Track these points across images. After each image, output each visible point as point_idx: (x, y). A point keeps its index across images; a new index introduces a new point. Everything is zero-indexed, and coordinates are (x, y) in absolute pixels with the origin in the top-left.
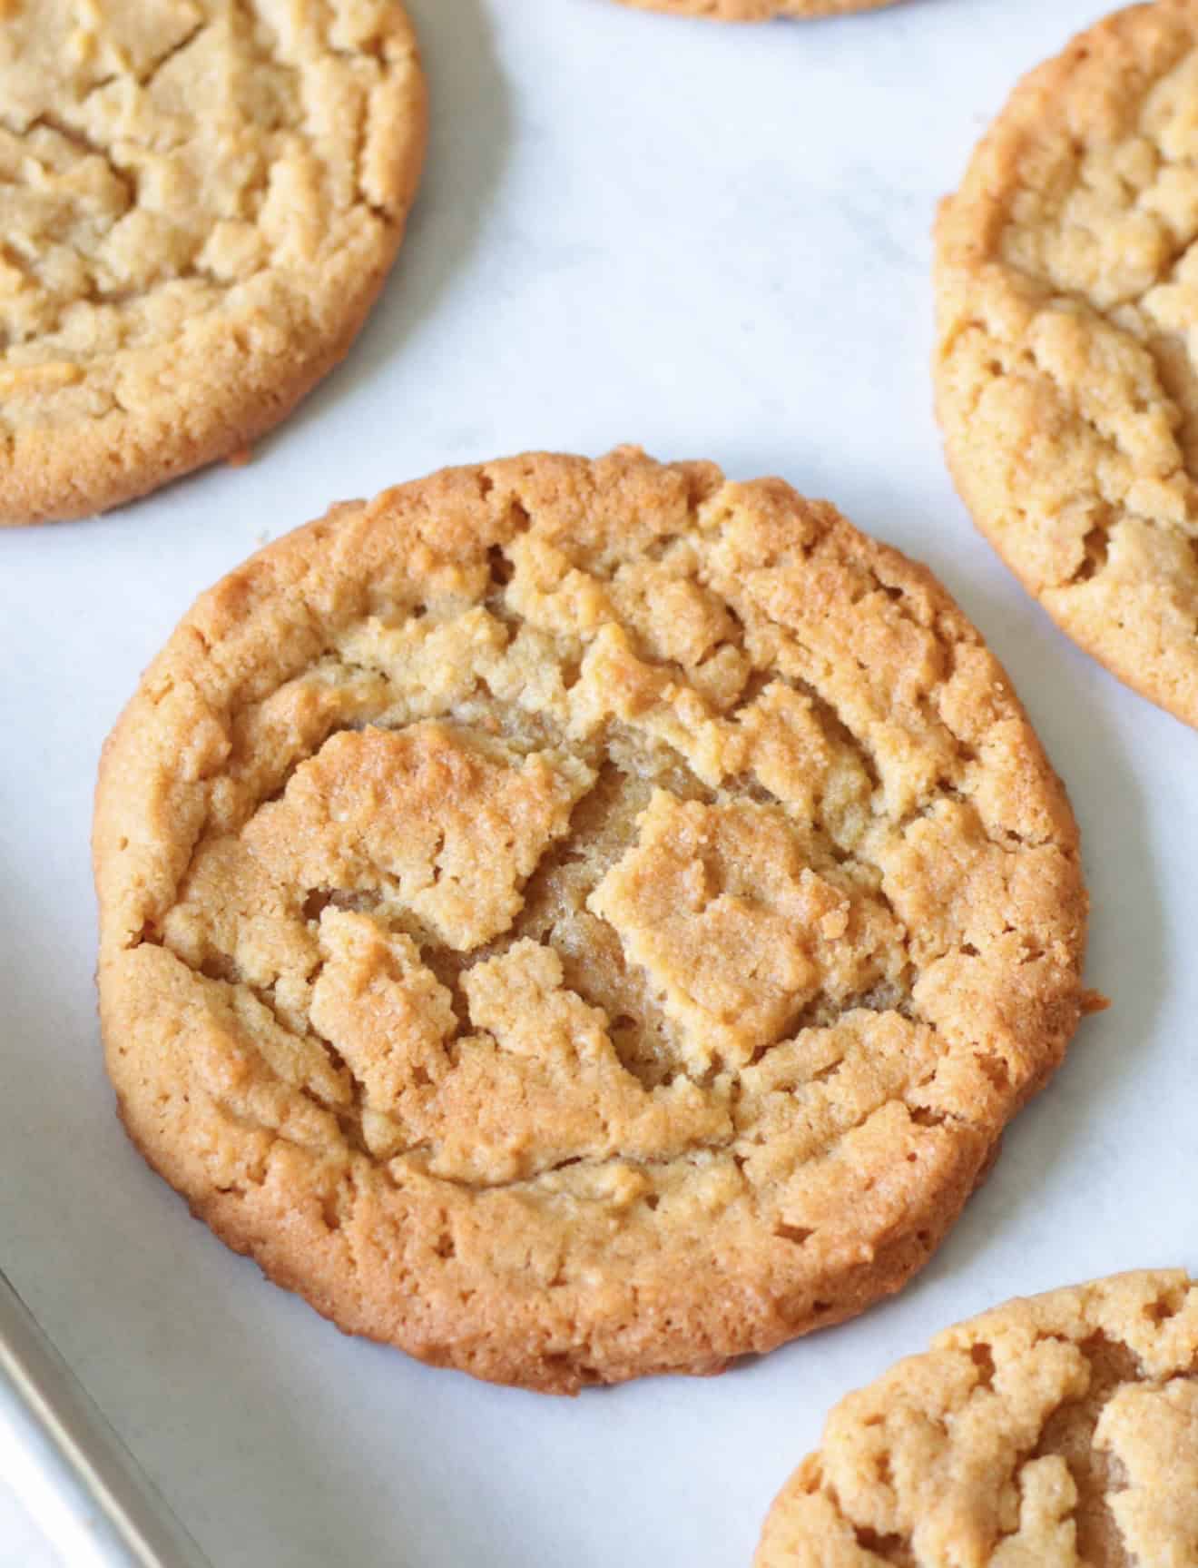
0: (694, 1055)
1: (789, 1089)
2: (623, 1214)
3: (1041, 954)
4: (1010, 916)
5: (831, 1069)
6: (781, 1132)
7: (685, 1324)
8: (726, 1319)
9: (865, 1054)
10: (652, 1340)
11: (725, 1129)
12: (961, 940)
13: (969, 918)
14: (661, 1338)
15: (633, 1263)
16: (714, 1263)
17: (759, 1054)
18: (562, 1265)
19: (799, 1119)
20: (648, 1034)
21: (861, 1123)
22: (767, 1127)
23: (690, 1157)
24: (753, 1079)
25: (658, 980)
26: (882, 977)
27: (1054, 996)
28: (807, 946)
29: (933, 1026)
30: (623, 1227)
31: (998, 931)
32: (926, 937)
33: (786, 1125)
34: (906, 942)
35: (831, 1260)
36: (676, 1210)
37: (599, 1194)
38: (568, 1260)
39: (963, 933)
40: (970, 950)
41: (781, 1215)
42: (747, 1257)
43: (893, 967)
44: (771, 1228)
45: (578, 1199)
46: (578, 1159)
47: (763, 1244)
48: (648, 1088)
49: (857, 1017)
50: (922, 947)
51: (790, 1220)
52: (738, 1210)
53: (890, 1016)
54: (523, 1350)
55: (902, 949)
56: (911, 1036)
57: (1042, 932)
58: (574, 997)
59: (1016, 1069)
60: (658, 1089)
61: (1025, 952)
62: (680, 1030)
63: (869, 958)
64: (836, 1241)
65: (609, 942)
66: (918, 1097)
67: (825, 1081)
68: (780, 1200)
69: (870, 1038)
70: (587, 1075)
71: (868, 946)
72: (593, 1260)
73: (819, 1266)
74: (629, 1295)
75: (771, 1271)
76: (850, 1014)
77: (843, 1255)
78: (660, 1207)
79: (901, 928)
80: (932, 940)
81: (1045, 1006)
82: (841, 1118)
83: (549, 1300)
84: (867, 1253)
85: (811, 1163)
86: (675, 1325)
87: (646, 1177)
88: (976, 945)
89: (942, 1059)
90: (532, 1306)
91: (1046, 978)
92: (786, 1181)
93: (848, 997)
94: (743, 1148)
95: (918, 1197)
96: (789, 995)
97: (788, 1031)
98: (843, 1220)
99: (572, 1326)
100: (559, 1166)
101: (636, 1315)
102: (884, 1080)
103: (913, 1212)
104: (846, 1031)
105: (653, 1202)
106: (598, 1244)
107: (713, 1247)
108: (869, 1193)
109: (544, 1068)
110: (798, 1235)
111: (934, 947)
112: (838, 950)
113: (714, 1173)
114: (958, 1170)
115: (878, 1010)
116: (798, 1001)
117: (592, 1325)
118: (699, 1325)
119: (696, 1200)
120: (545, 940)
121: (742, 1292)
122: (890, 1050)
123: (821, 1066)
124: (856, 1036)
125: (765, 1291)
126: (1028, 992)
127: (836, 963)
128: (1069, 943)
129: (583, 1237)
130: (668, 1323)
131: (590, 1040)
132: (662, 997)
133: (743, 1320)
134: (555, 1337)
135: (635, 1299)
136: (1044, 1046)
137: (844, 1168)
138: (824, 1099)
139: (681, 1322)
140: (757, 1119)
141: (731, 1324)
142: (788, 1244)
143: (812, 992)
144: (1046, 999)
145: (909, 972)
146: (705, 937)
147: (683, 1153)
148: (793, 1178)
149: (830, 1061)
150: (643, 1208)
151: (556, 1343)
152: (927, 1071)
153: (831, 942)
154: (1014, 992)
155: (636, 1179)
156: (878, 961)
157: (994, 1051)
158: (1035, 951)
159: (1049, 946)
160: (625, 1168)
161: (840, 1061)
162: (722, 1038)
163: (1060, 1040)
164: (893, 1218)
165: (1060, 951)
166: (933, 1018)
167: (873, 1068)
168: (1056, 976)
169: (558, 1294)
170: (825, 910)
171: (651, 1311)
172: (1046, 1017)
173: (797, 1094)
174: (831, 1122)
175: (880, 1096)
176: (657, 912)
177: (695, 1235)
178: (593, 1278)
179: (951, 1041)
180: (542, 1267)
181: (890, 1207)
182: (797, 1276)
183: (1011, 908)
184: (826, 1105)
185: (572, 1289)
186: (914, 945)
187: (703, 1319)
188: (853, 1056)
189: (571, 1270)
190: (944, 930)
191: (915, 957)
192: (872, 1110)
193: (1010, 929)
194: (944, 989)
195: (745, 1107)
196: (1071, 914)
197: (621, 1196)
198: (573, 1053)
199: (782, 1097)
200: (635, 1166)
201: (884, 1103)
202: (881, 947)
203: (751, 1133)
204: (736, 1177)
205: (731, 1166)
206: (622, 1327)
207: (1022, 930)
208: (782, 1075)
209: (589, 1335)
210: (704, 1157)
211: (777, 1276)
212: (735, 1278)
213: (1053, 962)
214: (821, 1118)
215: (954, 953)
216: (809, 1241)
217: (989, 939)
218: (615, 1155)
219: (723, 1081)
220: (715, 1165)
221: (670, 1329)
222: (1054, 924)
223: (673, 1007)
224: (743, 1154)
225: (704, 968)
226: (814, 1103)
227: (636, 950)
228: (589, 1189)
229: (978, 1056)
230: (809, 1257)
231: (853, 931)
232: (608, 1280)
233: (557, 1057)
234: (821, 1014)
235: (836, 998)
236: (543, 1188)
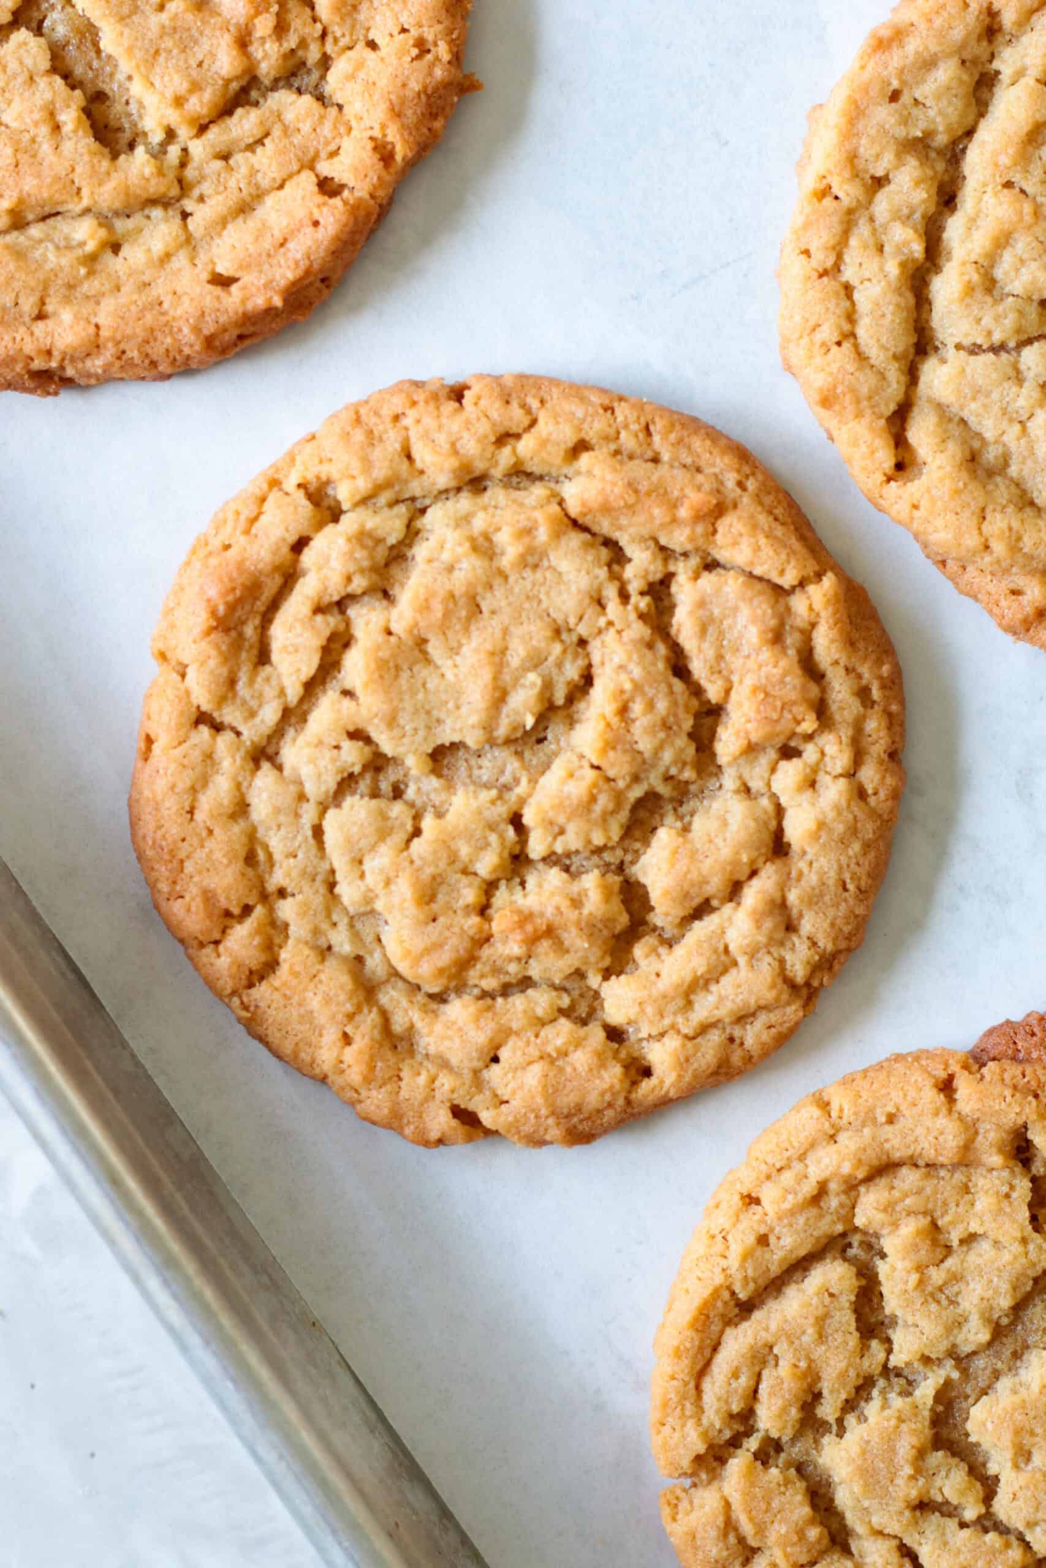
0: (152, 126)
1: (225, 157)
2: (91, 260)
3: (429, 51)
4: (406, 20)
5: (260, 142)
6: (218, 193)
7: (135, 354)
8: (167, 351)
9: (286, 130)
10: (111, 365)
11: (175, 191)
12: (366, 36)
13: (373, 18)
14: (118, 364)
15: (98, 303)
16: (160, 304)
17: (203, 129)
18: (43, 303)
19: (232, 183)
20: (118, 108)
21: (281, 187)
22: (206, 188)
23: (146, 212)
24: (198, 149)
25: (125, 66)
26: (304, 64)
27: (436, 90)
28: (243, 42)
29: (340, 107)
30: (91, 273)
31: (395, 33)
32: (338, 34)
33: (221, 188)
34: (324, 35)
35: (250, 306)
36: (134, 256)
37: (74, 243)
38: (48, 300)
39: (368, 29)
40: (372, 45)
41: (214, 263)
42: (186, 300)
43: (313, 55)
44: (205, 276)
45: (57, 248)
46: (58, 213)
47: (198, 290)
48: (115, 156)
49: (282, 99)
50: (336, 41)
51: (220, 269)
52: (181, 260)
53: (307, 100)
54: (13, 370)
55: (319, 43)
56: (322, 118)
57: (430, 36)
58: (58, 81)
59: (401, 153)
60: (122, 157)
61: (415, 52)
62: (141, 105)
63: (292, 50)
64: (254, 290)
65: (89, 32)
66: (325, 168)
67: (253, 152)
68: (214, 250)
69: (289, 117)
70: (68, 146)
71: (292, 41)
72: (67, 300)
73: (240, 311)
74: (92, 330)
75: (203, 314)
76: (276, 95)
77: (259, 302)
78: (122, 254)
79: (319, 26)
80: (343, 35)
81: (428, 97)
82: (265, 183)
83: (32, 334)
84: (278, 302)
85: (240, 219)
86: (129, 354)
87: (110, 228)
88: (377, 41)
89: (345, 138)
90: (18, 339)
91: (430, 74)
92: (220, 235)
93: (276, 80)
94: (189, 205)
95: (320, 254)
96: (227, 82)
97: (226, 110)
98: (261, 271)
99: (49, 353)
100: (44, 218)
101: (98, 347)
102: (300, 154)
103: (316, 266)
104: (272, 112)
105: (116, 248)
106: (71, 287)
107: (160, 291)
108: (282, 250)
109: (33, 140)
110: (223, 282)
111: (343, 42)
112: (268, 46)
113: (163, 228)
114: (353, 233)
115: (299, 92)
116: (235, 86)
117: (65, 353)
118: (147, 355)
119: (149, 250)
120: (39, 31)
121: (180, 330)
122: (306, 127)
123: (251, 140)
124: (279, 116)
125: (197, 330)
126: (415, 86)
127: (266, 56)
128: (451, 43)
129: (60, 282)
130: (124, 352)
131: (69, 117)
132: (130, 78)
133: (180, 351)
134: (36, 362)
135: (97, 335)
136: (425, 130)
137: (264, 226)
138: (252, 166)
139: (134, 354)
140: (199, 182)
141: (171, 355)
142: (217, 290)
143: (247, 78)
144: (429, 91)
145: (325, 62)
146: (163, 32)
147: (142, 209)
148: (225, 233)
149: (258, 137)
150: (109, 255)
151: (37, 364)
152: (333, 147)
153: (263, 40)
154: (404, 85)
155: (102, 233)
156: (300, 53)
157: (385, 136)
158: (422, 47)
159: (436, 44)
160: (95, 222)
161: (267, 135)
162: (173, 117)
163: (438, 124)
164: (300, 272)
165: (443, 51)
166: (340, 102)
167: (291, 143)
168: (439, 73)
169: (40, 328)
170: (258, 13)
171: (110, 345)
172: (429, 105)
173: (231, 162)
174: (257, 186)
175: (295, 167)
176: (125, 10)
177: (146, 278)
178: (66, 316)
179: (354, 123)
180: (28, 305)
181: (297, 263)
182: (223, 319)
183: (406, 13)
184: (253, 172)
185: (50, 323)
186: (329, 40)
187: (149, 351)
188: (277, 132)
189: (49, 308)
190: (353, 27)
191: (329, 48)
192: (290, 176)
193: (404, 30)
194: (351, 77)
195: (190, 173)
196: (453, 16)
197: (91, 246)
198: (57, 128)
199: (219, 164)
200: (104, 221)
201: (299, 172)
202: (303, 43)
203: (196, 193)
204: (180, 232)
205: (178, 220)
206: (88, 355)
207: (414, 33)
208: (221, 147)
209: (63, 359)
210: (157, 213)
211: (207, 318)
212: (174, 319)
213: (437, 59)
214: (249, 184)
215: (360, 46)
216: (234, 288)
217: (388, 38)
218: (87, 211)
219: (174, 151)
220: (166, 220)
221: (124, 357)
222: (440, 27)
223: (136, 89)
224: (189, 209)
225: (161, 59)
226: (244, 170)
227: (108, 42)
228: (67, 238)
229: (371, 138)
230: (233, 301)
231: (281, 29)
232: (76, 317)
233: (44, 130)
234: (254, 94)
235: (267, 82)
236: (30, 238)
